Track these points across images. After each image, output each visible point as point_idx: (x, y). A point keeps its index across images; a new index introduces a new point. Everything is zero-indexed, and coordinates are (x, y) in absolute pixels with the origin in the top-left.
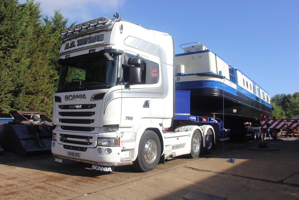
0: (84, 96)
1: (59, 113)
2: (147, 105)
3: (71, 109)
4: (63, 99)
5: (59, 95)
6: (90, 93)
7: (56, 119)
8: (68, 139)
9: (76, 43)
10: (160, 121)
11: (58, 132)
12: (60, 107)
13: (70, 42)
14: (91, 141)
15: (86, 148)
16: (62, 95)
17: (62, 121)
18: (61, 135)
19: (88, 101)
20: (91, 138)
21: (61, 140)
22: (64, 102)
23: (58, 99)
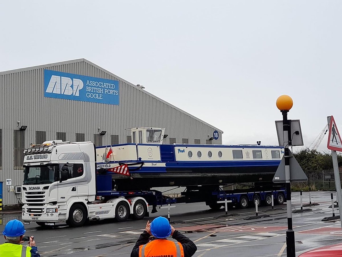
0: (39, 188)
1: (26, 196)
2: (74, 189)
3: (32, 194)
4: (28, 189)
5: (25, 186)
6: (42, 186)
7: (24, 200)
8: (32, 210)
9: (33, 157)
10: (86, 198)
11: (26, 207)
12: (26, 193)
13: (30, 156)
14: (43, 210)
15: (41, 215)
16: (27, 187)
17: (28, 201)
18: (27, 209)
19: (41, 190)
20: (44, 209)
21: (27, 212)
22: (28, 191)
23: (25, 189)
